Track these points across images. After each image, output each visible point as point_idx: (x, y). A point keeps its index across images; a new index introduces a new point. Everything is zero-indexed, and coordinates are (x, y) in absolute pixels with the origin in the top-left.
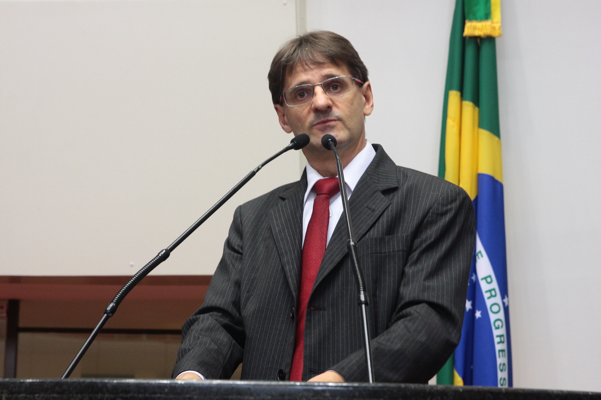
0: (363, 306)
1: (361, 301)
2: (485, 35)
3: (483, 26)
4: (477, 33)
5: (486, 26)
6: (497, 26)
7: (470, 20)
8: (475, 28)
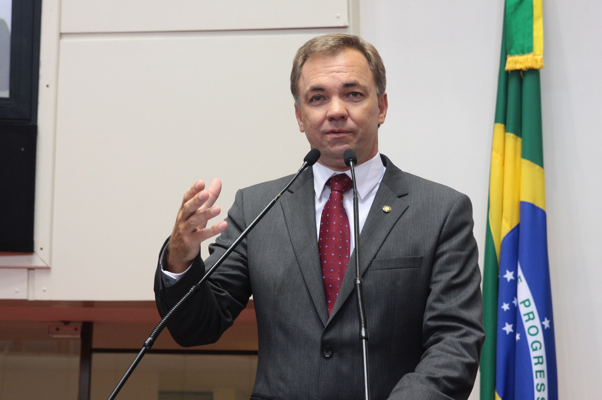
0: (364, 341)
1: (362, 336)
2: (526, 68)
3: (524, 60)
4: (518, 67)
5: (527, 59)
6: (539, 58)
7: (511, 55)
8: (516, 62)
